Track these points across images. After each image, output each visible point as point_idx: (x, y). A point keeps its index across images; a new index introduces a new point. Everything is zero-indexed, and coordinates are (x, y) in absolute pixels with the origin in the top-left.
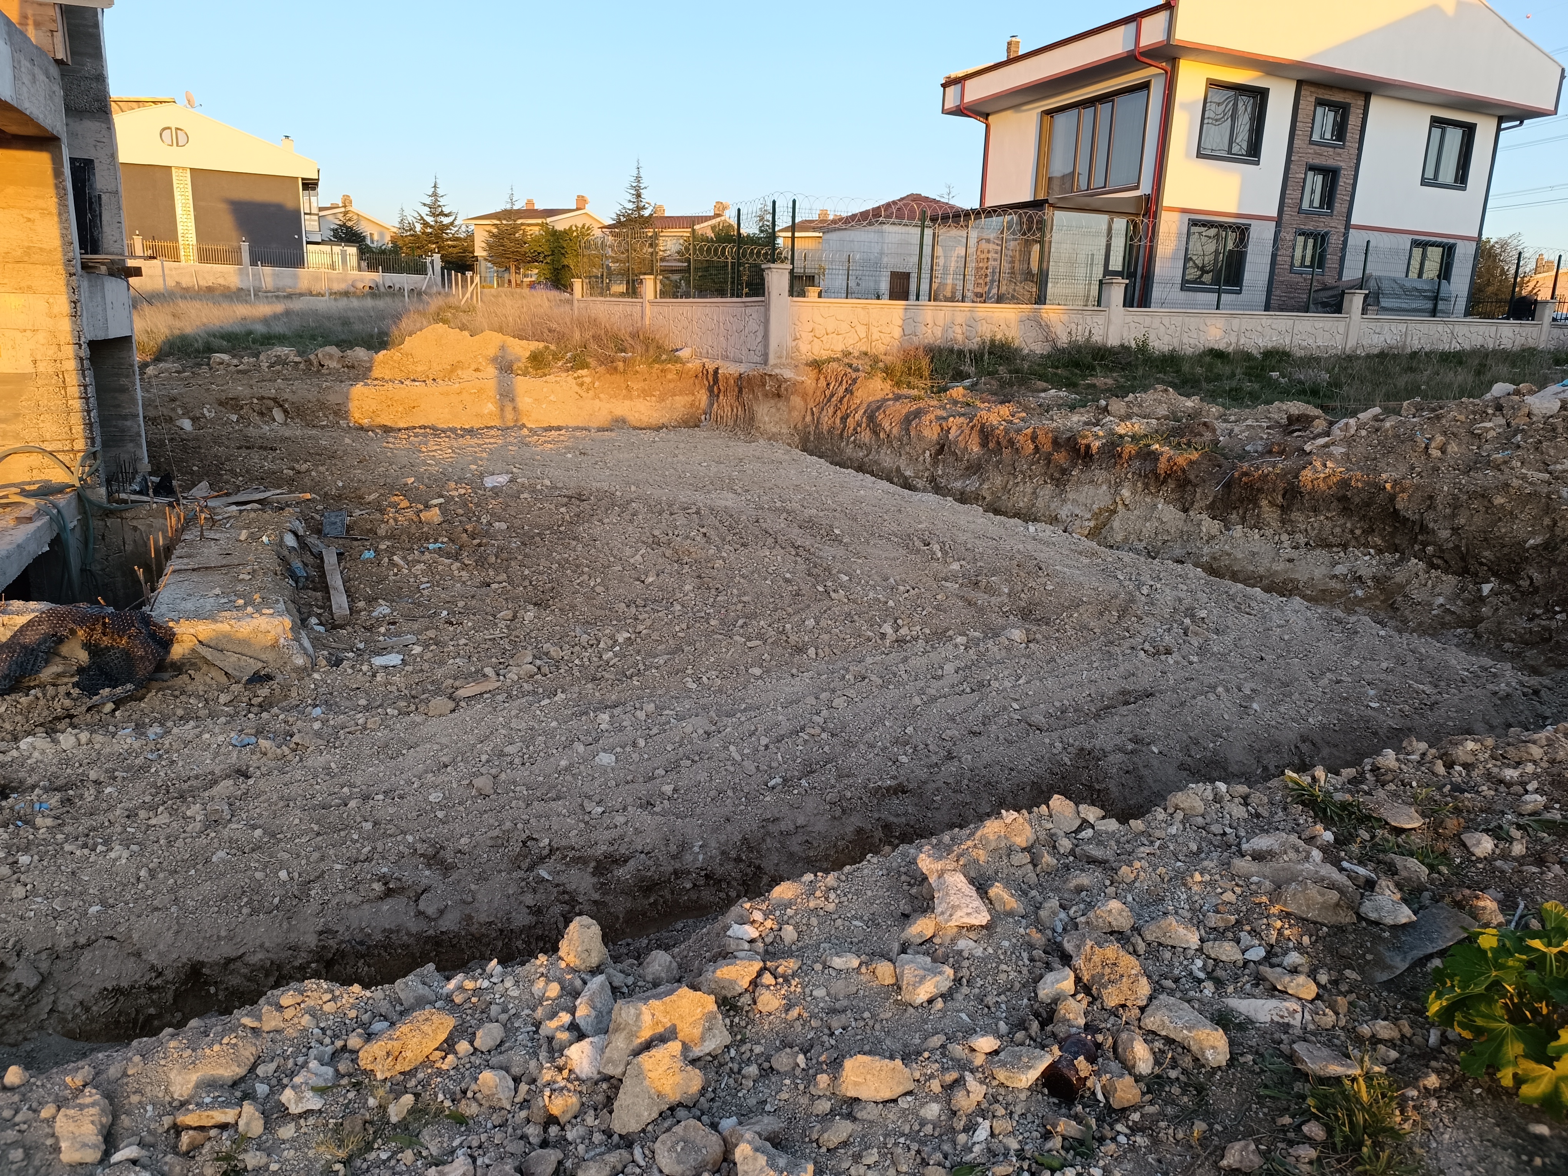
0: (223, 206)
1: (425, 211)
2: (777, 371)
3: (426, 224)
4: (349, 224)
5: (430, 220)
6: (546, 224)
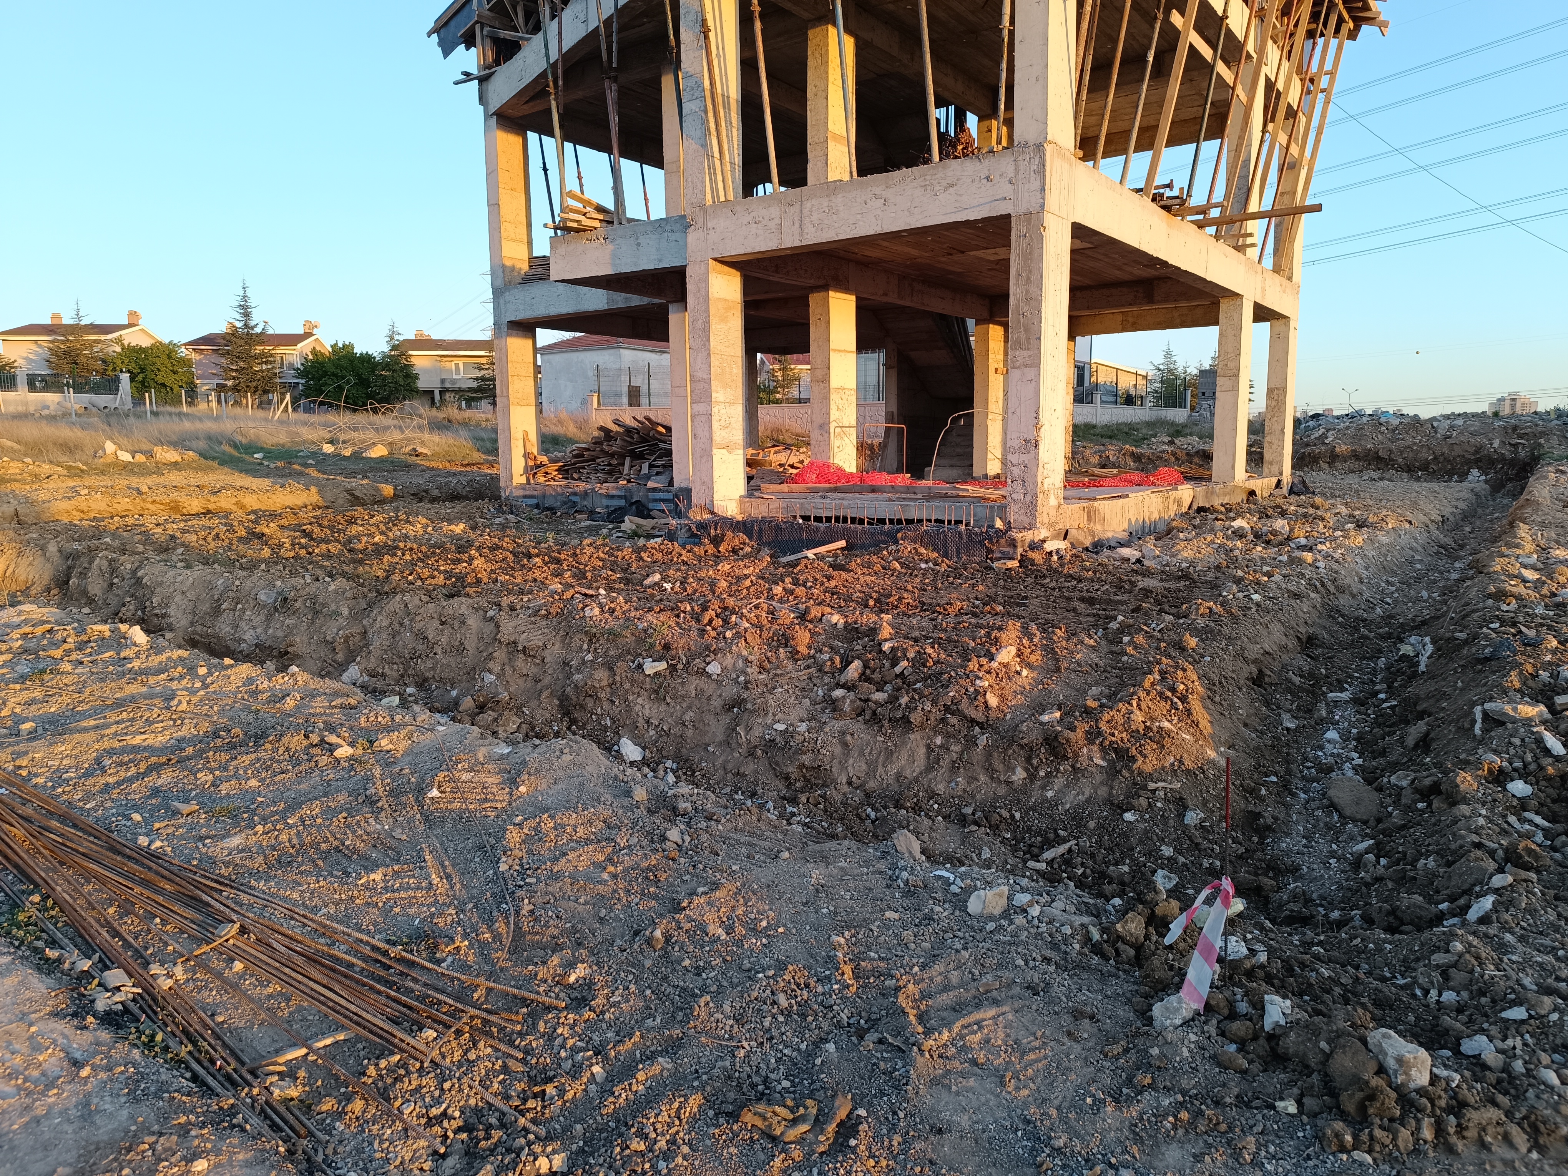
6: (119, 341)
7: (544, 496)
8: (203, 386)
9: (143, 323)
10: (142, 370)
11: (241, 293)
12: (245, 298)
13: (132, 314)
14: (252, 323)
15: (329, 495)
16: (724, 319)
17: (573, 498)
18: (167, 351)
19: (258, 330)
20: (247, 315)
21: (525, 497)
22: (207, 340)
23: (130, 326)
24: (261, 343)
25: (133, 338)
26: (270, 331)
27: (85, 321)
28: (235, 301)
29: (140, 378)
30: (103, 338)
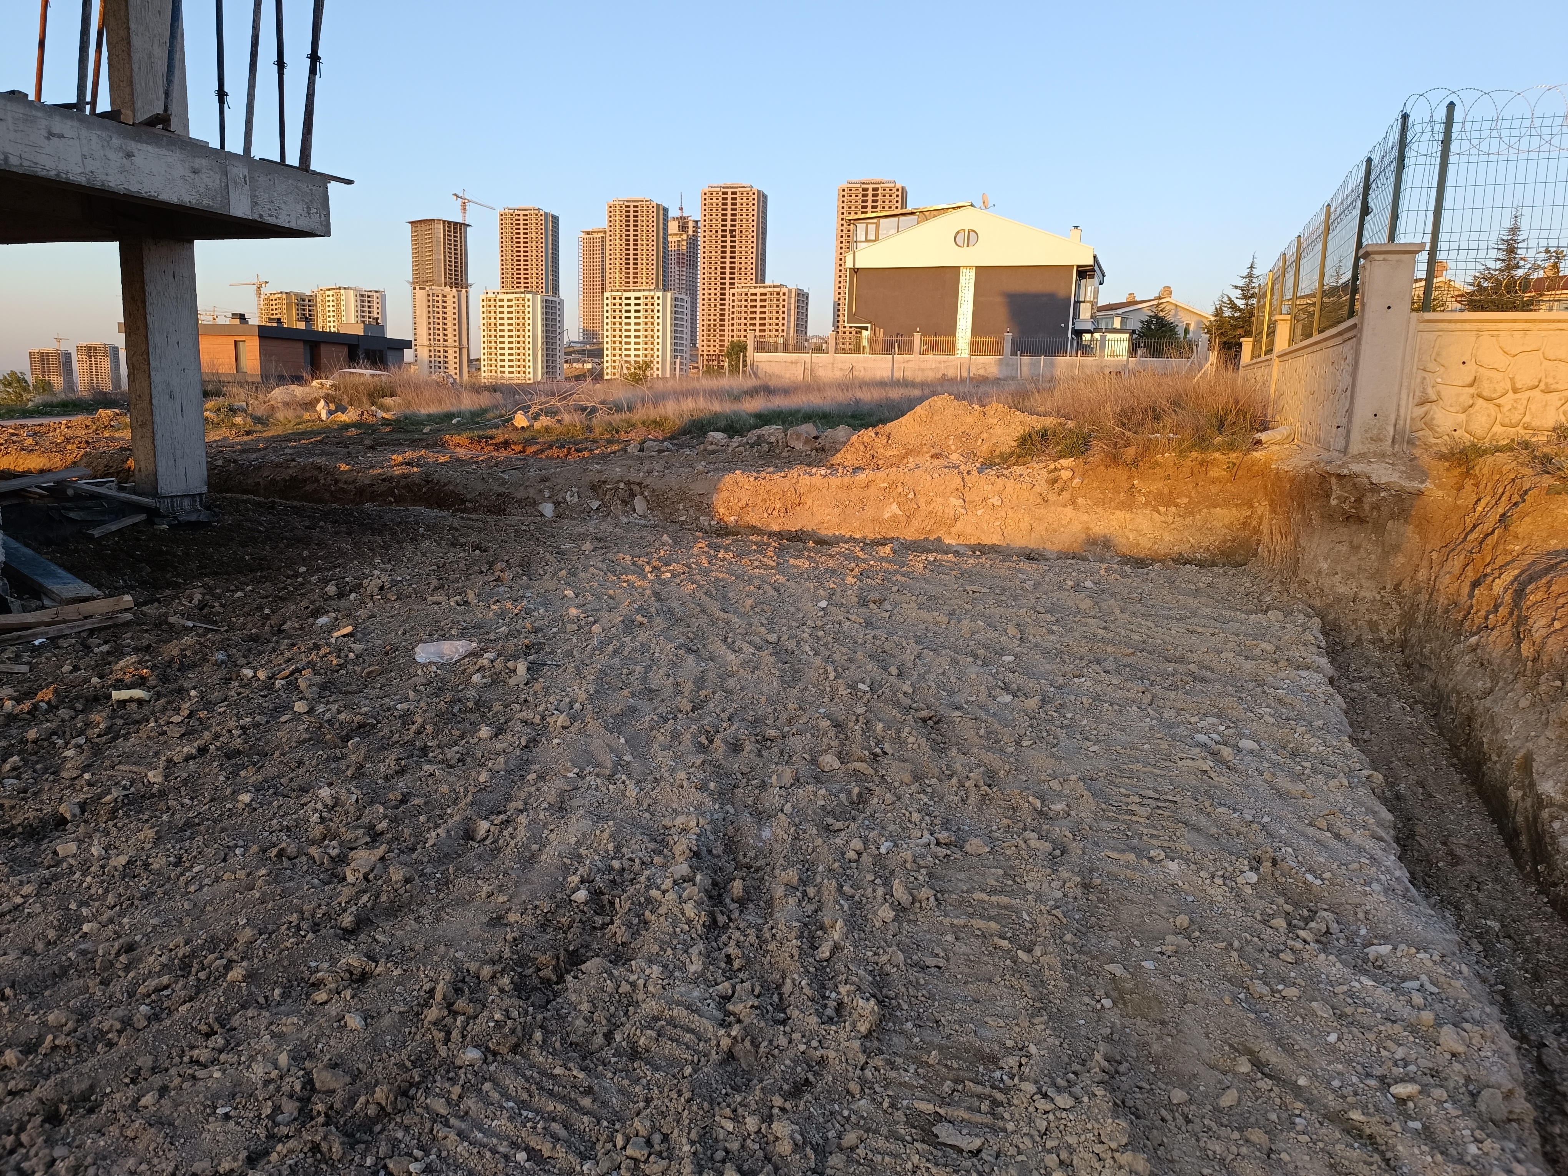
0: (999, 299)
1: (1235, 294)
2: (1356, 468)
3: (1234, 307)
4: (1161, 314)
5: (1240, 303)
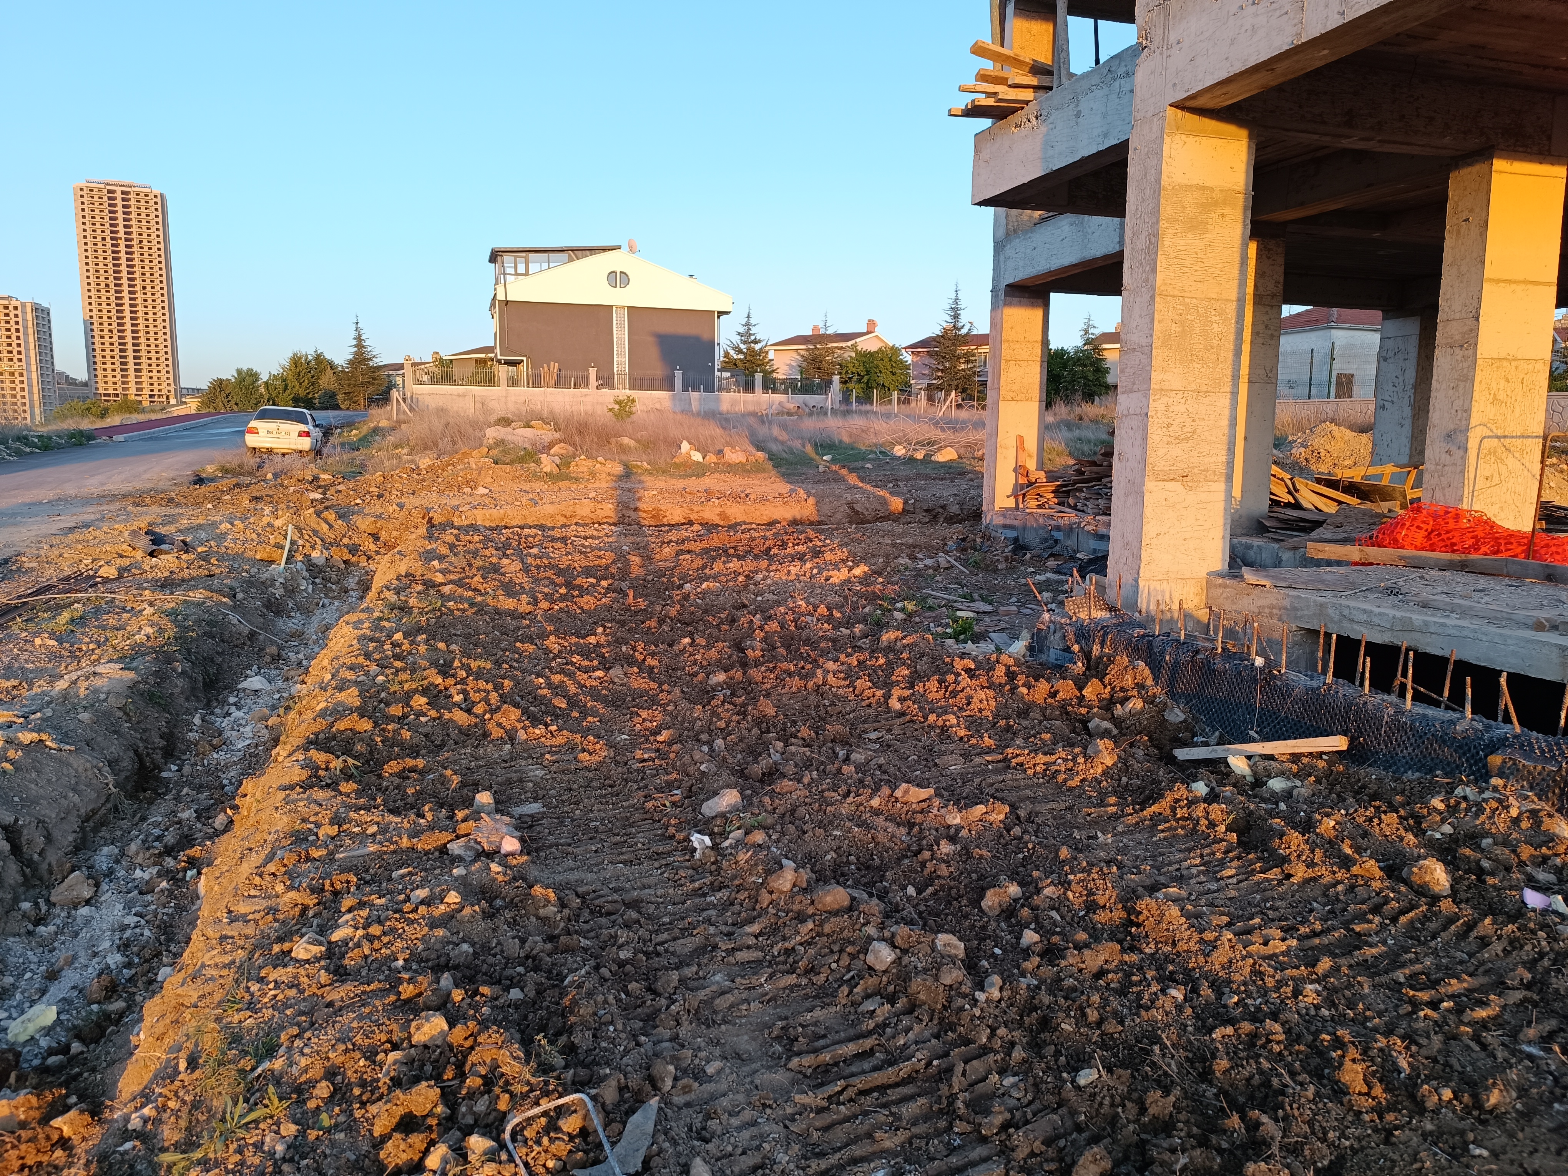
0: (651, 339)
3: (739, 351)
5: (743, 347)
6: (854, 346)
7: (1024, 528)
8: (918, 384)
9: (878, 331)
10: (868, 372)
11: (953, 296)
12: (956, 300)
13: (872, 324)
14: (960, 325)
15: (827, 509)
16: (1196, 226)
17: (1056, 534)
18: (890, 355)
19: (964, 331)
20: (956, 317)
21: (1005, 526)
22: (923, 343)
23: (868, 333)
24: (965, 343)
25: (867, 345)
26: (975, 332)
27: (830, 331)
28: (947, 304)
29: (865, 380)
30: (844, 344)
